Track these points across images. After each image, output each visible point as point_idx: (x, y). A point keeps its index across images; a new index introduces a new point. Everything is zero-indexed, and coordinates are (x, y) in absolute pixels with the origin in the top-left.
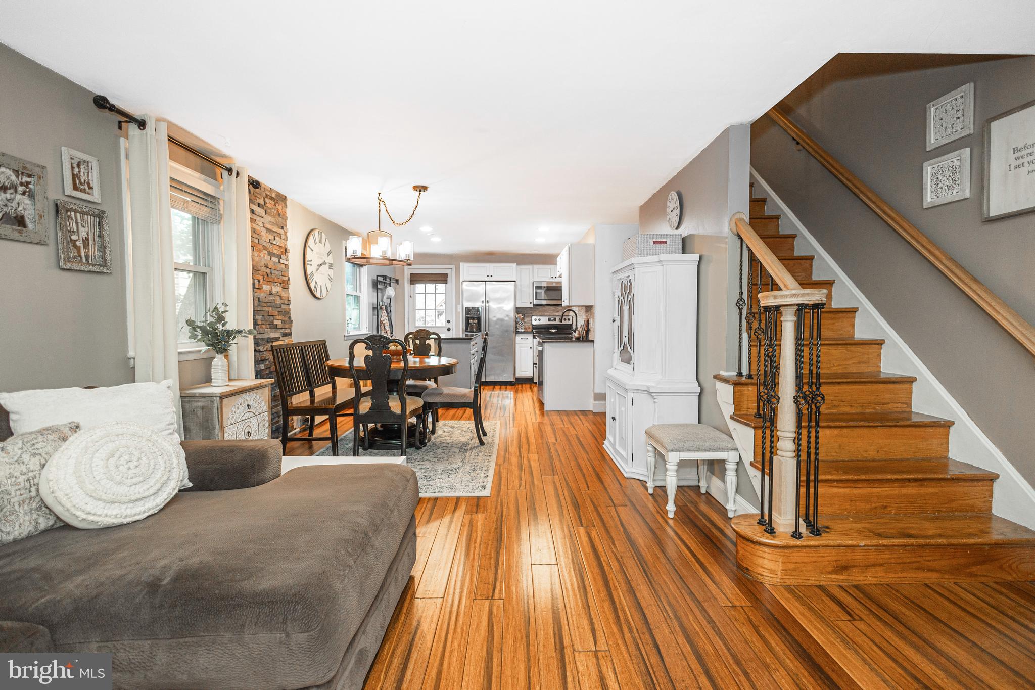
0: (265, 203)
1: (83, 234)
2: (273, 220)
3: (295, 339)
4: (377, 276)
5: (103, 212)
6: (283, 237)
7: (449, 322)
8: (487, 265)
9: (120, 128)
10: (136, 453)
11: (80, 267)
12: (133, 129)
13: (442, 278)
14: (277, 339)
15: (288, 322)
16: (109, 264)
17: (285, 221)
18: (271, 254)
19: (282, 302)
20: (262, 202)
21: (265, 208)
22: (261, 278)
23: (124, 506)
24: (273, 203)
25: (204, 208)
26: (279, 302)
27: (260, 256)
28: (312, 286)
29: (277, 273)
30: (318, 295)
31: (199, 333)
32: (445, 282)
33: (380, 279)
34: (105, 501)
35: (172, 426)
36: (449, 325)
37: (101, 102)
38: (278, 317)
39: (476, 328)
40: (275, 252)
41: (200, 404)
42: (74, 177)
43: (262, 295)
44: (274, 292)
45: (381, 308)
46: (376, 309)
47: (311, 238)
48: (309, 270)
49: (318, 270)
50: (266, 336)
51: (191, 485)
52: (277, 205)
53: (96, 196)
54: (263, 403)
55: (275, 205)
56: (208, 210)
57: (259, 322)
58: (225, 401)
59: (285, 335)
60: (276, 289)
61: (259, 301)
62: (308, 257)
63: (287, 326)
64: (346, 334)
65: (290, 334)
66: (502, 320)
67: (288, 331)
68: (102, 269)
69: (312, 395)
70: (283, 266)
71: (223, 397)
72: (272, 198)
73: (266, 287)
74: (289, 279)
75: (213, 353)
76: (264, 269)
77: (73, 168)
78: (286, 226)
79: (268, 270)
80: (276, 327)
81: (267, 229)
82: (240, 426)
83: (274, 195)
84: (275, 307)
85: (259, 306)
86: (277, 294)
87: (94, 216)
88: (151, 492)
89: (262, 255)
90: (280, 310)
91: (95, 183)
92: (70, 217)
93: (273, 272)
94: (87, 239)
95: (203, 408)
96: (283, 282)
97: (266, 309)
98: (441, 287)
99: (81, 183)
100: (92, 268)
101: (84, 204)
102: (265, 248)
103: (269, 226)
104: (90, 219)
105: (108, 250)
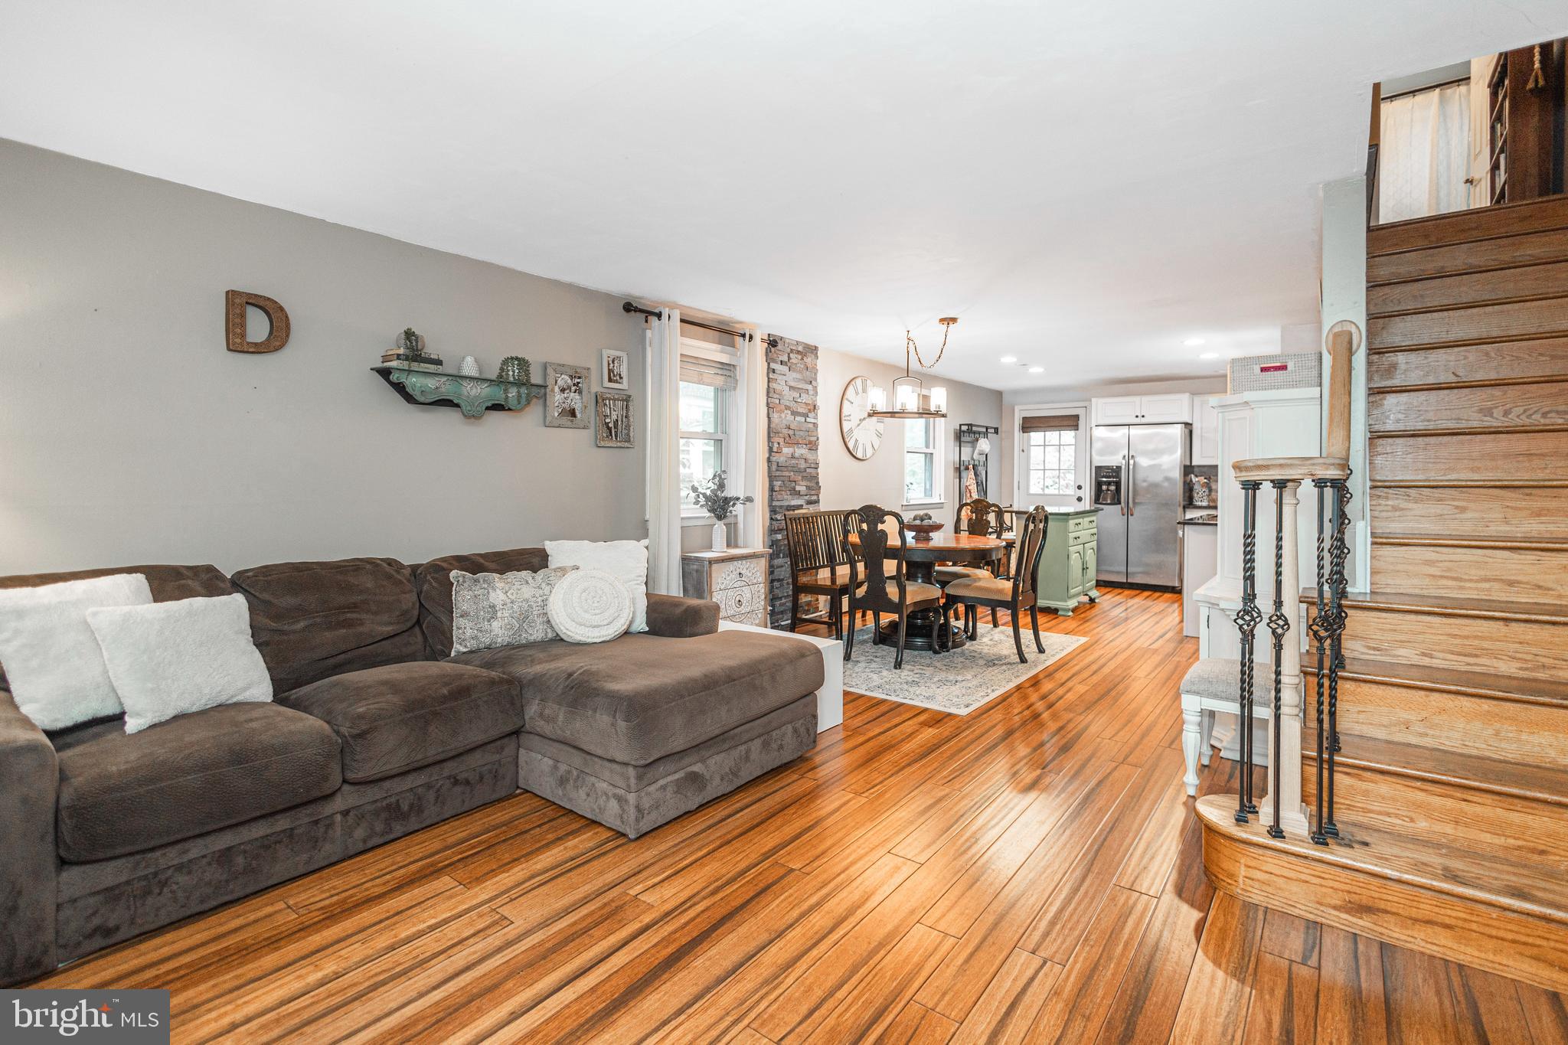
0: (789, 358)
1: (614, 417)
2: (798, 376)
3: (823, 507)
4: (960, 425)
5: (630, 396)
6: (811, 392)
7: (1080, 487)
8: (1137, 399)
9: (646, 321)
10: (600, 592)
11: (610, 444)
12: (653, 320)
13: (1071, 422)
14: (800, 507)
15: (815, 486)
16: (632, 440)
17: (816, 374)
18: (794, 413)
19: (808, 465)
20: (785, 358)
21: (789, 364)
22: (781, 441)
23: (587, 629)
24: (800, 357)
25: (719, 377)
26: (803, 465)
27: (780, 417)
28: (851, 446)
29: (802, 433)
30: (859, 455)
31: (702, 499)
32: (1076, 427)
33: (964, 428)
34: (577, 623)
35: (641, 578)
36: (1080, 493)
37: (629, 308)
38: (801, 483)
39: (1113, 499)
40: (800, 410)
41: (695, 567)
42: (610, 371)
43: (782, 459)
44: (797, 455)
45: (967, 468)
46: (960, 470)
47: (851, 389)
48: (846, 426)
49: (859, 425)
50: (786, 503)
51: (647, 629)
52: (805, 358)
53: (624, 385)
54: (758, 574)
55: (802, 359)
56: (723, 378)
57: (777, 488)
58: (715, 567)
59: (810, 503)
60: (801, 451)
61: (778, 466)
62: (845, 412)
63: (813, 492)
64: (905, 503)
65: (817, 502)
66: (1156, 485)
67: (814, 498)
68: (626, 445)
69: (833, 573)
70: (811, 426)
71: (711, 562)
72: (798, 352)
73: (786, 450)
74: (818, 439)
75: (715, 520)
76: (786, 431)
77: (609, 364)
78: (816, 380)
79: (791, 432)
80: (798, 493)
81: (791, 388)
82: (730, 593)
83: (800, 348)
84: (799, 471)
85: (777, 470)
86: (801, 457)
87: (623, 400)
88: (605, 622)
89: (783, 415)
90: (805, 474)
91: (624, 374)
92: (605, 405)
93: (797, 433)
94: (617, 420)
95: (697, 571)
96: (810, 443)
97: (787, 474)
98: (1068, 436)
99: (614, 376)
100: (619, 444)
101: (616, 392)
102: (787, 408)
103: (792, 384)
104: (619, 403)
105: (631, 428)
